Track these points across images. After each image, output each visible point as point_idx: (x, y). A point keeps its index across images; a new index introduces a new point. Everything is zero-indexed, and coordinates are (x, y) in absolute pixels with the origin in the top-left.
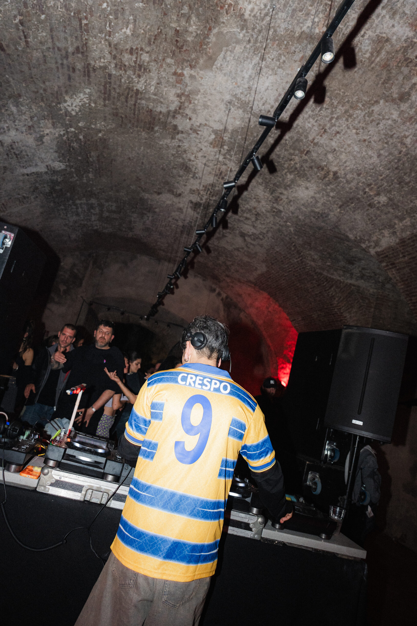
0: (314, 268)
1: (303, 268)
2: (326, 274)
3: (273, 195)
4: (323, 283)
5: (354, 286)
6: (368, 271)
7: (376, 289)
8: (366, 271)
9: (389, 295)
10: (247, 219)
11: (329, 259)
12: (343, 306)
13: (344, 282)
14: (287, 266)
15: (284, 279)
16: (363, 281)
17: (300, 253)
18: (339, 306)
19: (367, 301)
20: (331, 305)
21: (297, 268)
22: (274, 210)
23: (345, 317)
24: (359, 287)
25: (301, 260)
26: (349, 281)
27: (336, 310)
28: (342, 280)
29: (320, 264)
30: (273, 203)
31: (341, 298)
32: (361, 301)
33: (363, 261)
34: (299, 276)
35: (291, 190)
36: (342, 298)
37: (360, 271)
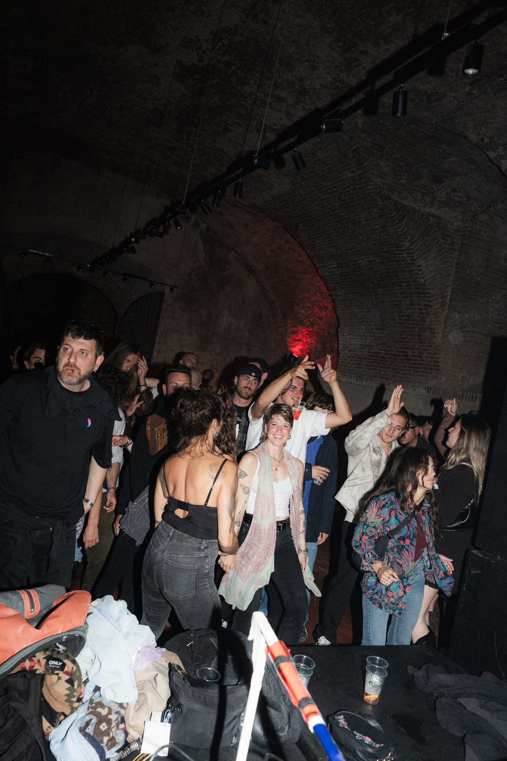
0: (380, 188)
1: (360, 188)
2: (396, 198)
3: (347, 56)
4: (391, 213)
5: (434, 216)
6: (459, 194)
7: (462, 221)
8: (456, 194)
9: (480, 230)
10: (279, 99)
11: (406, 174)
12: (417, 250)
13: (419, 211)
14: (329, 184)
15: (318, 205)
16: (447, 209)
17: (363, 163)
18: (413, 249)
19: (449, 240)
20: (397, 247)
21: (349, 187)
22: (338, 84)
23: (420, 266)
24: (440, 218)
25: (362, 174)
26: (429, 210)
27: (405, 255)
28: (417, 208)
29: (389, 182)
30: (341, 71)
31: (414, 236)
32: (441, 241)
33: (458, 179)
34: (348, 200)
35: (387, 46)
36: (416, 237)
37: (447, 194)
